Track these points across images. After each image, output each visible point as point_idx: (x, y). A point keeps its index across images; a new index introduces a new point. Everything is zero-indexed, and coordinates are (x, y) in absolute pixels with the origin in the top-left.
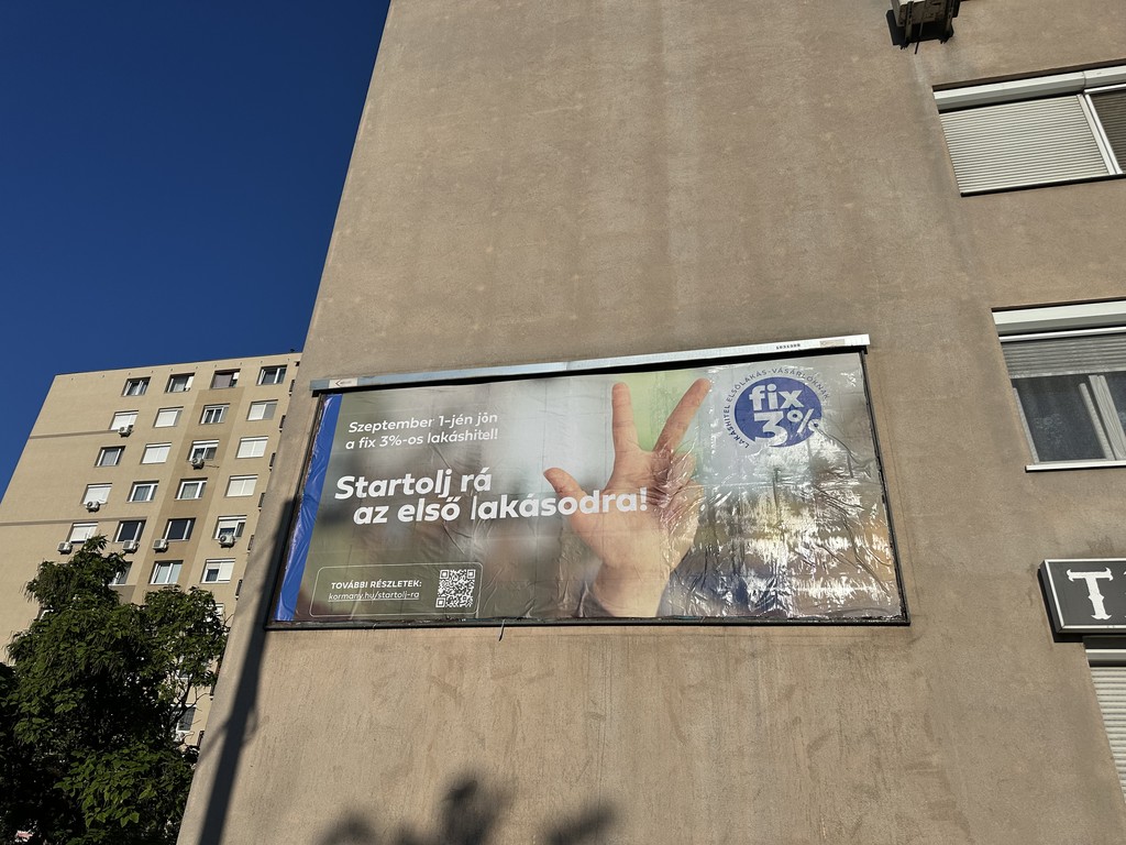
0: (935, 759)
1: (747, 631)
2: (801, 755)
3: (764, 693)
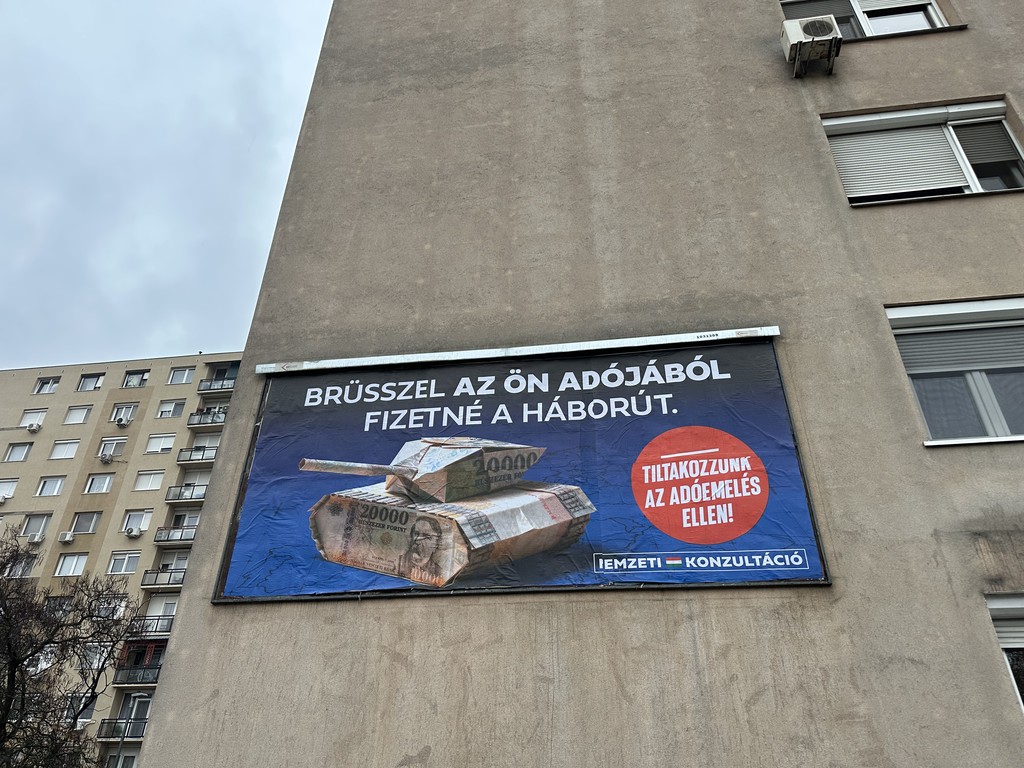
0: (862, 710)
1: (684, 596)
2: (740, 710)
3: (702, 653)
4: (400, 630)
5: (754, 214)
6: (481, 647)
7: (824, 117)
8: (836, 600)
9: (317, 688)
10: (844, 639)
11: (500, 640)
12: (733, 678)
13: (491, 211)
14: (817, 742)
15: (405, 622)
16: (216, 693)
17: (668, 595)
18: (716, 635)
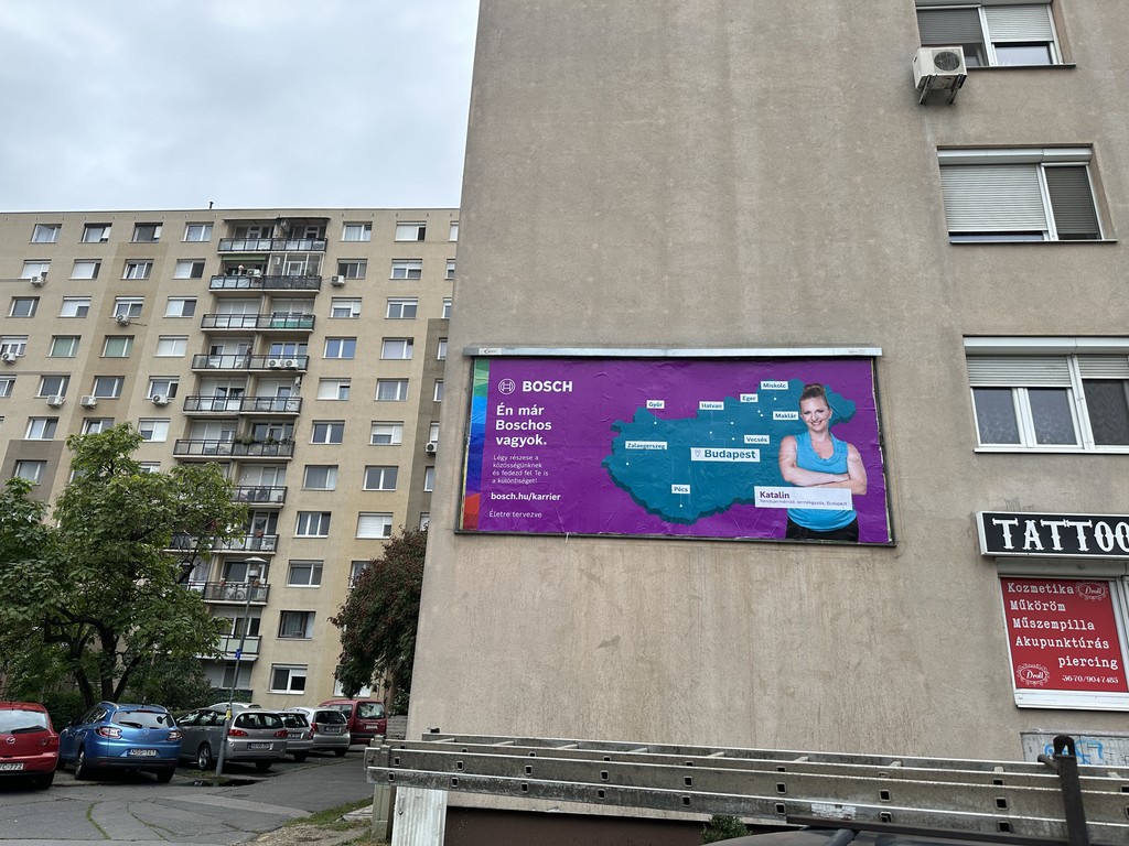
0: (905, 627)
1: (794, 548)
2: (827, 623)
3: (804, 587)
4: (593, 558)
5: (871, 241)
6: (651, 574)
7: (940, 148)
8: (897, 558)
9: (538, 594)
10: (900, 582)
11: (663, 570)
12: (823, 604)
13: (649, 215)
14: (874, 646)
15: (596, 554)
16: (466, 595)
17: (783, 547)
18: (815, 575)
